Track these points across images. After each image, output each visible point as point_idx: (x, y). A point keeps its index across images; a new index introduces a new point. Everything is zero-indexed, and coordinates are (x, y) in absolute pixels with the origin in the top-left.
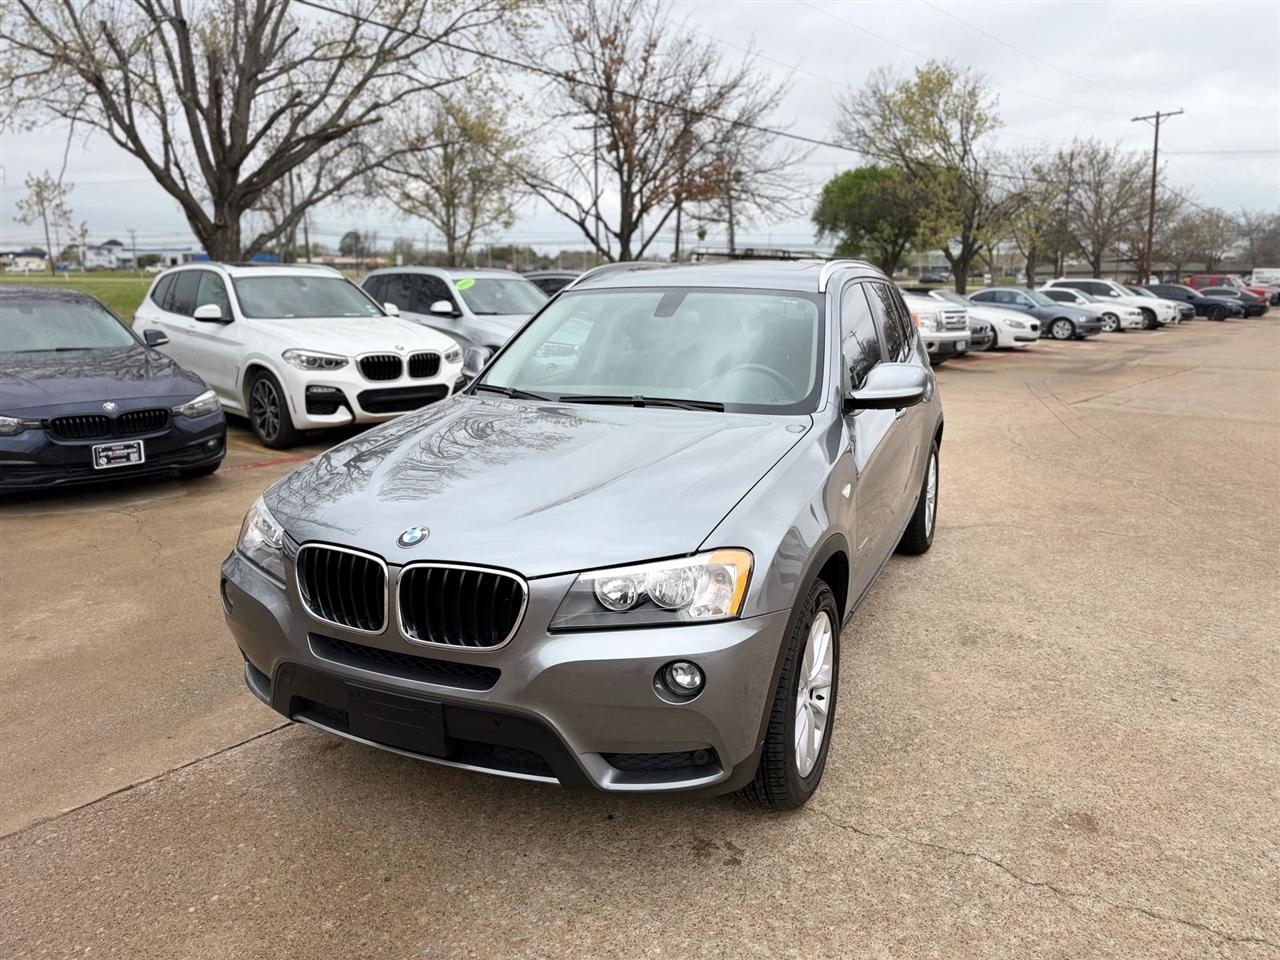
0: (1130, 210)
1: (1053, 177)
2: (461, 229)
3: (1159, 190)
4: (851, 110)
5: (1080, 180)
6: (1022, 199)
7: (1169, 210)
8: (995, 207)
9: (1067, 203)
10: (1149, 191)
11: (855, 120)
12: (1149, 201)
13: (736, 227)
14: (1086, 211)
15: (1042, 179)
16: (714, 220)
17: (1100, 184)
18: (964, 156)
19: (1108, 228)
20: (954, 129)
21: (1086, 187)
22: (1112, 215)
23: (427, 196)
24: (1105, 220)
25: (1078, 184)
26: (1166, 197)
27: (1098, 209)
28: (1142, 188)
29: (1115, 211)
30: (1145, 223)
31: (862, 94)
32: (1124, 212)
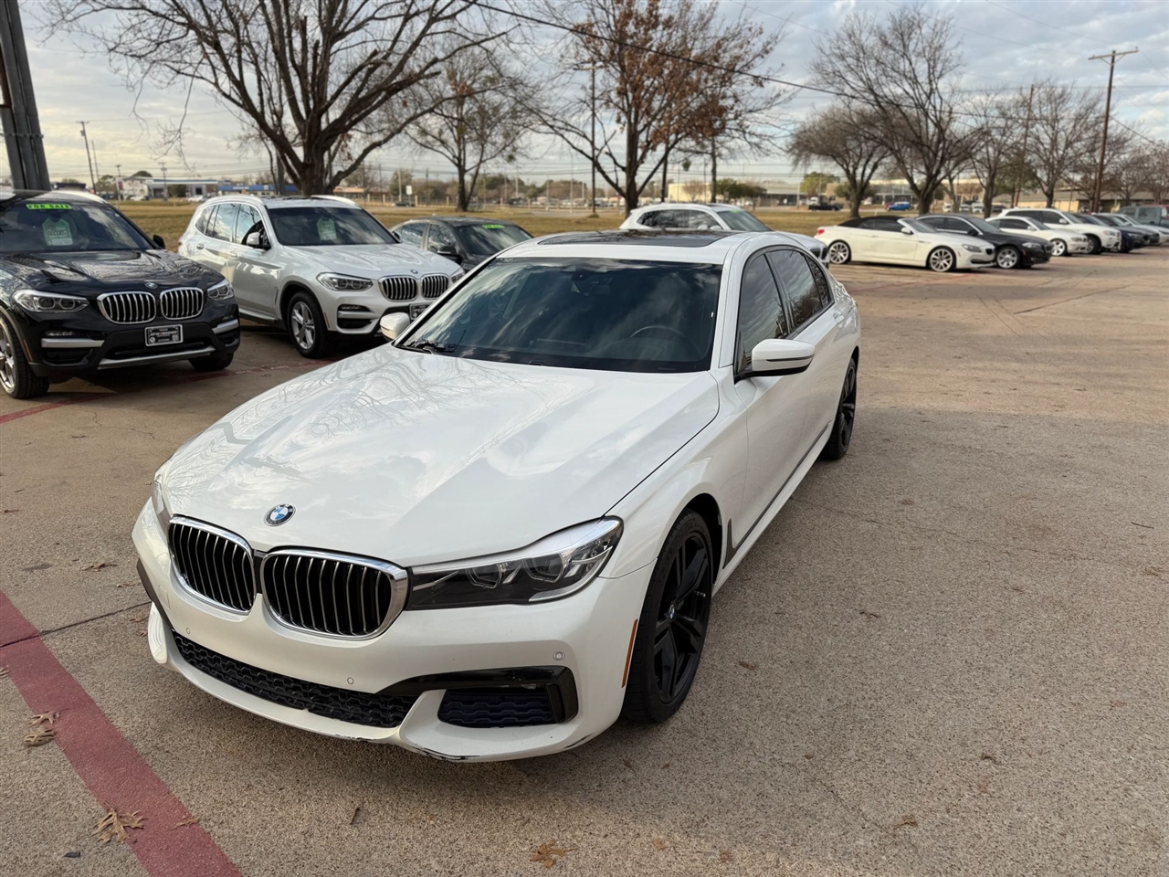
0: (1083, 143)
1: (1012, 113)
2: (471, 161)
3: (1111, 123)
4: (827, 53)
5: (1038, 116)
6: (983, 132)
7: (1120, 143)
8: (959, 141)
9: (1026, 136)
10: (1102, 125)
11: (831, 62)
12: (1102, 135)
13: (718, 159)
14: (1042, 144)
15: (1003, 115)
16: (697, 153)
17: (1056, 120)
18: (930, 94)
19: (1061, 161)
20: (922, 68)
21: (1044, 122)
22: (1067, 147)
23: (441, 132)
24: (1061, 152)
25: (1036, 119)
26: (1118, 132)
27: (1054, 141)
28: (1097, 123)
29: (1069, 144)
30: (1097, 154)
31: (839, 38)
32: (1078, 145)
